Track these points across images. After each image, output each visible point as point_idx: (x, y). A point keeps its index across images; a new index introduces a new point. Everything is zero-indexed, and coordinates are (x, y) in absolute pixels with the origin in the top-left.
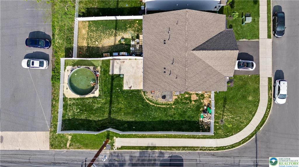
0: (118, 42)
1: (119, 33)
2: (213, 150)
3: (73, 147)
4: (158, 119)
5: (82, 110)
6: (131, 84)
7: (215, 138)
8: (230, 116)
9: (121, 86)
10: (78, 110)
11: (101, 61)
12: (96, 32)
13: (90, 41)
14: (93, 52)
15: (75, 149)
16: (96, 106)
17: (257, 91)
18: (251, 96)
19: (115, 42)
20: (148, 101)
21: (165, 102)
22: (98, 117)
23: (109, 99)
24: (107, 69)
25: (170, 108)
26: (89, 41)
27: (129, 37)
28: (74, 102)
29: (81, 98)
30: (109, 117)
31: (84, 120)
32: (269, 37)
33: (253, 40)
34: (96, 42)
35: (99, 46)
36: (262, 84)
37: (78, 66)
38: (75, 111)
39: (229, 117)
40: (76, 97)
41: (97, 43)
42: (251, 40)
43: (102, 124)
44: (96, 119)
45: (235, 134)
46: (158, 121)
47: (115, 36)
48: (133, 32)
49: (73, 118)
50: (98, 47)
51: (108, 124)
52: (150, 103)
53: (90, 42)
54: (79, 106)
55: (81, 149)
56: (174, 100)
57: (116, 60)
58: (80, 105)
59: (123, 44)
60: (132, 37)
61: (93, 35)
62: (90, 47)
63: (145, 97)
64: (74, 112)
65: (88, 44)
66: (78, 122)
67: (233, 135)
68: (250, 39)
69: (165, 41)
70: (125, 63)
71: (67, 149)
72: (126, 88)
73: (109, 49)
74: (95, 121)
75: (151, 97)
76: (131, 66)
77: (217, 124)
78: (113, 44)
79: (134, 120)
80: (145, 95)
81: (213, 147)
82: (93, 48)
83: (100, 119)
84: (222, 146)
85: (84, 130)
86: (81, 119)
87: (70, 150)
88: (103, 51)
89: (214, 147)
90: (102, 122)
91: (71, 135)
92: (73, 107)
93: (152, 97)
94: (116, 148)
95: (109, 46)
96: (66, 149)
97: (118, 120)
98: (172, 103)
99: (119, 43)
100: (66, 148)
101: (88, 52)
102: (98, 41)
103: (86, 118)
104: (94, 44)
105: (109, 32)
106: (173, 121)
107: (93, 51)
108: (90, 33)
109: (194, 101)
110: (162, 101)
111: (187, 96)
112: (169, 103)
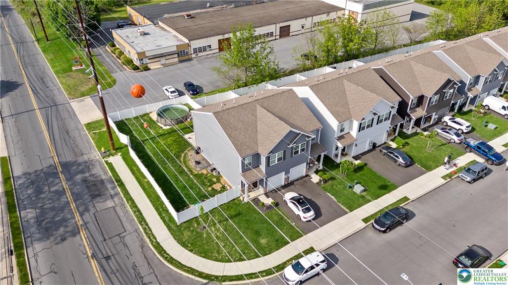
2: (151, 241)
7: (172, 234)
8: (218, 234)
17: (281, 243)
18: (266, 239)
20: (183, 155)
21: (193, 167)
32: (365, 220)
33: (342, 206)
36: (296, 244)
39: (216, 232)
42: (340, 204)
45: (194, 253)
52: (182, 158)
56: (200, 172)
63: (186, 151)
67: (191, 251)
68: (339, 202)
75: (189, 155)
77: (196, 225)
81: (156, 239)
84: (164, 249)
89: (157, 241)
96: (88, 132)
98: (196, 172)
100: (90, 132)
109: (213, 189)
110: (192, 164)
111: (215, 180)
112: (194, 171)
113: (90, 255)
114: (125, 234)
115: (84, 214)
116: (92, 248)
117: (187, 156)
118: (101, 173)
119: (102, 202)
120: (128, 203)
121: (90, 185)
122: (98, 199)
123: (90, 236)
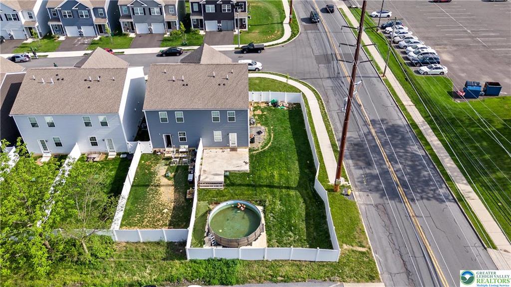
0: (170, 181)
1: (155, 181)
2: (321, 102)
3: (365, 242)
4: (292, 140)
5: (290, 226)
6: (242, 162)
9: (244, 175)
10: (290, 233)
11: (199, 202)
12: (146, 213)
13: (158, 223)
14: (181, 215)
15: (367, 238)
16: (278, 206)
19: (169, 185)
20: (267, 147)
21: (265, 133)
22: (298, 204)
23: (265, 188)
24: (214, 192)
25: (274, 130)
26: (158, 225)
27: (165, 168)
28: (276, 241)
29: (266, 230)
30: (295, 189)
31: (307, 223)
34: (163, 211)
35: (172, 207)
37: (205, 237)
38: (292, 239)
40: (266, 238)
41: (165, 211)
43: (310, 199)
44: (302, 206)
46: (294, 139)
47: (159, 186)
48: (158, 165)
49: (308, 242)
50: (174, 208)
51: (308, 191)
52: (269, 145)
53: (162, 222)
54: (283, 231)
55: (364, 229)
56: (263, 126)
57: (199, 180)
58: (281, 232)
59: (175, 176)
60: (166, 165)
61: (150, 218)
62: (170, 221)
63: (260, 150)
64: (295, 241)
65: (165, 225)
66: (313, 233)
69: (184, 85)
70: (206, 169)
71: (370, 250)
72: (246, 168)
73: (179, 192)
74: (307, 208)
75: (261, 144)
76: (212, 163)
78: (173, 187)
79: (297, 162)
80: (258, 150)
82: (172, 217)
83: (301, 200)
85: (326, 223)
86: (307, 228)
87: (370, 245)
88: (182, 199)
90: (307, 198)
91: (342, 245)
92: (285, 242)
93: (259, 143)
94: (347, 183)
95: (175, 192)
96: (371, 253)
97: (300, 178)
98: (267, 128)
99: (173, 179)
100: (369, 252)
101: (180, 223)
102: (163, 210)
103: (303, 220)
104: (166, 216)
105: (150, 194)
106: (292, 128)
107: (179, 217)
108: (144, 224)
109: (263, 112)
110: (264, 135)
111: (257, 117)
112: (267, 130)
113: (362, 106)
114: (338, 111)
115: (368, 132)
116: (361, 111)
117: (264, 144)
118: (352, 168)
119: (352, 137)
120: (331, 129)
121: (364, 158)
122: (355, 141)
123: (363, 118)
